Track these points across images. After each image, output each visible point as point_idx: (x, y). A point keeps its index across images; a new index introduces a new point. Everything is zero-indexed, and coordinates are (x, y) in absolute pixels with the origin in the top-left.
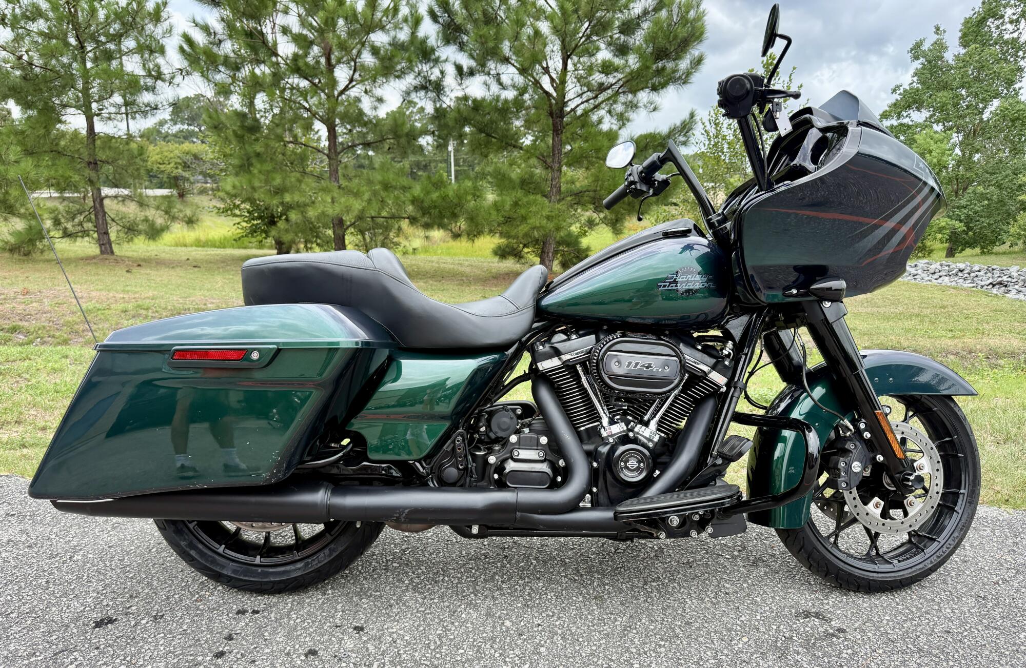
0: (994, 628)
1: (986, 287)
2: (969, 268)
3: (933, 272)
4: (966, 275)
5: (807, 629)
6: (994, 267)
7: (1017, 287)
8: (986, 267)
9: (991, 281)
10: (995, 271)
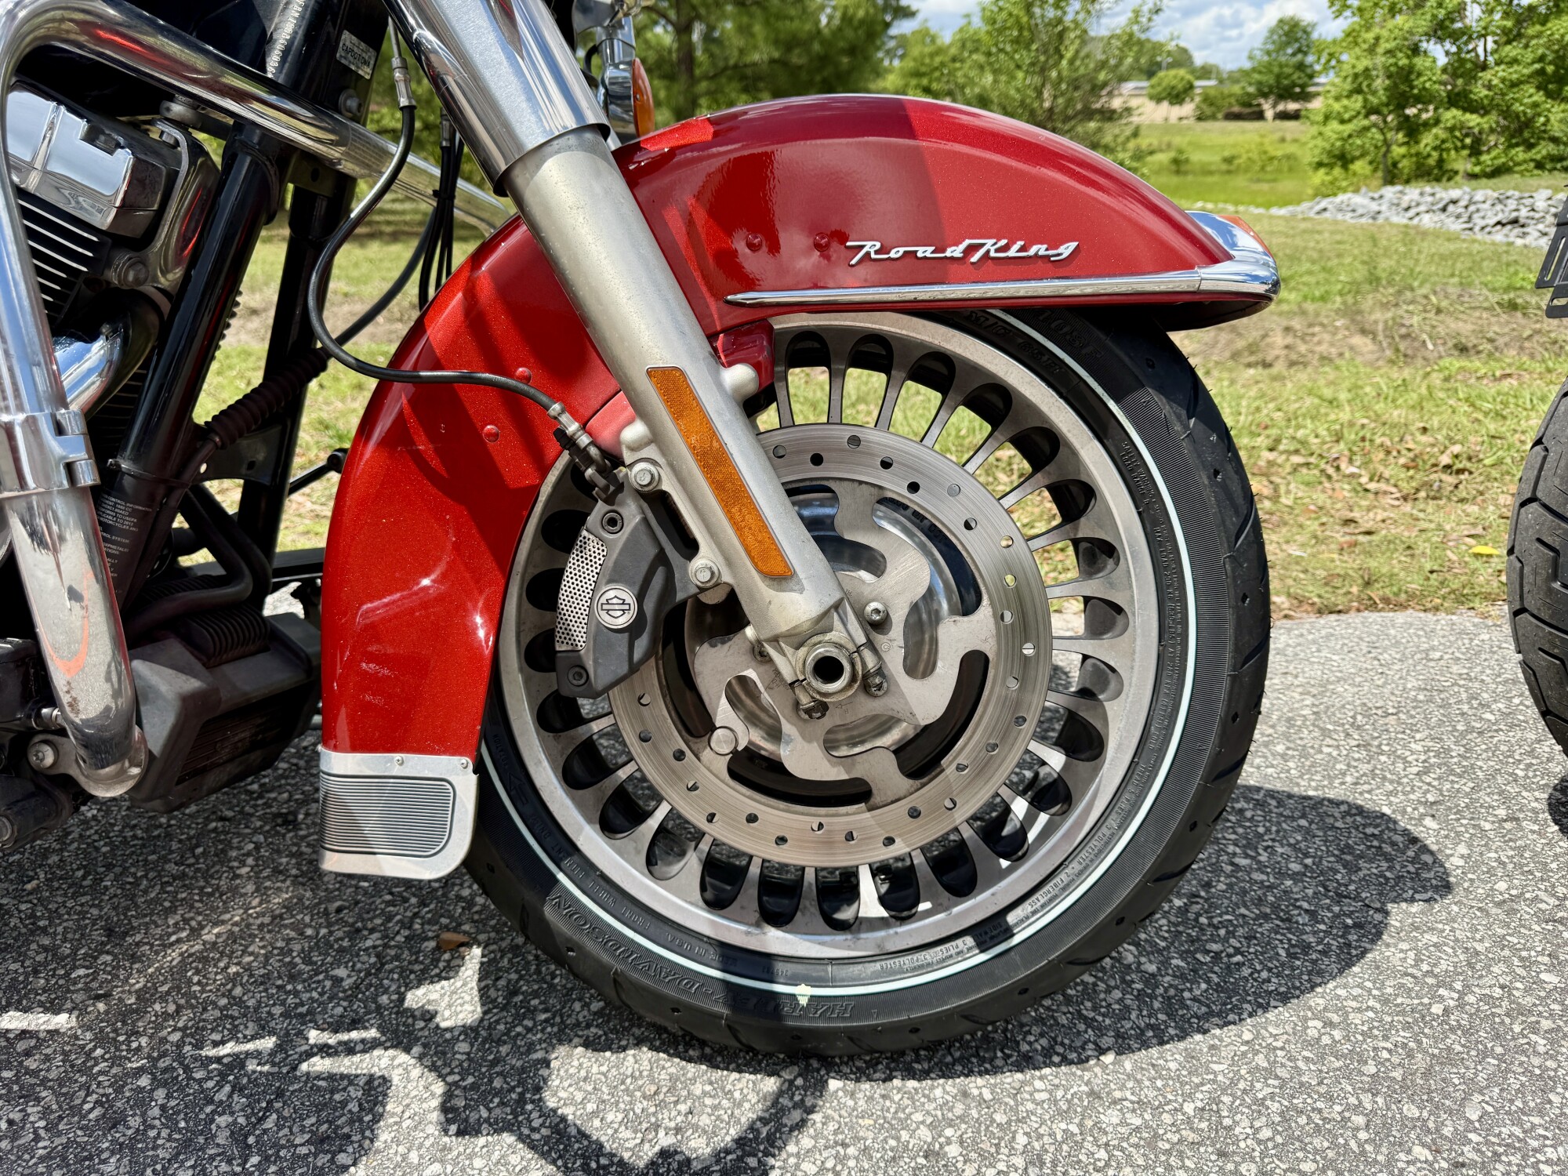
1: (1488, 229)
6: (1510, 193)
7: (1541, 227)
8: (1495, 195)
9: (1500, 217)
10: (1509, 201)
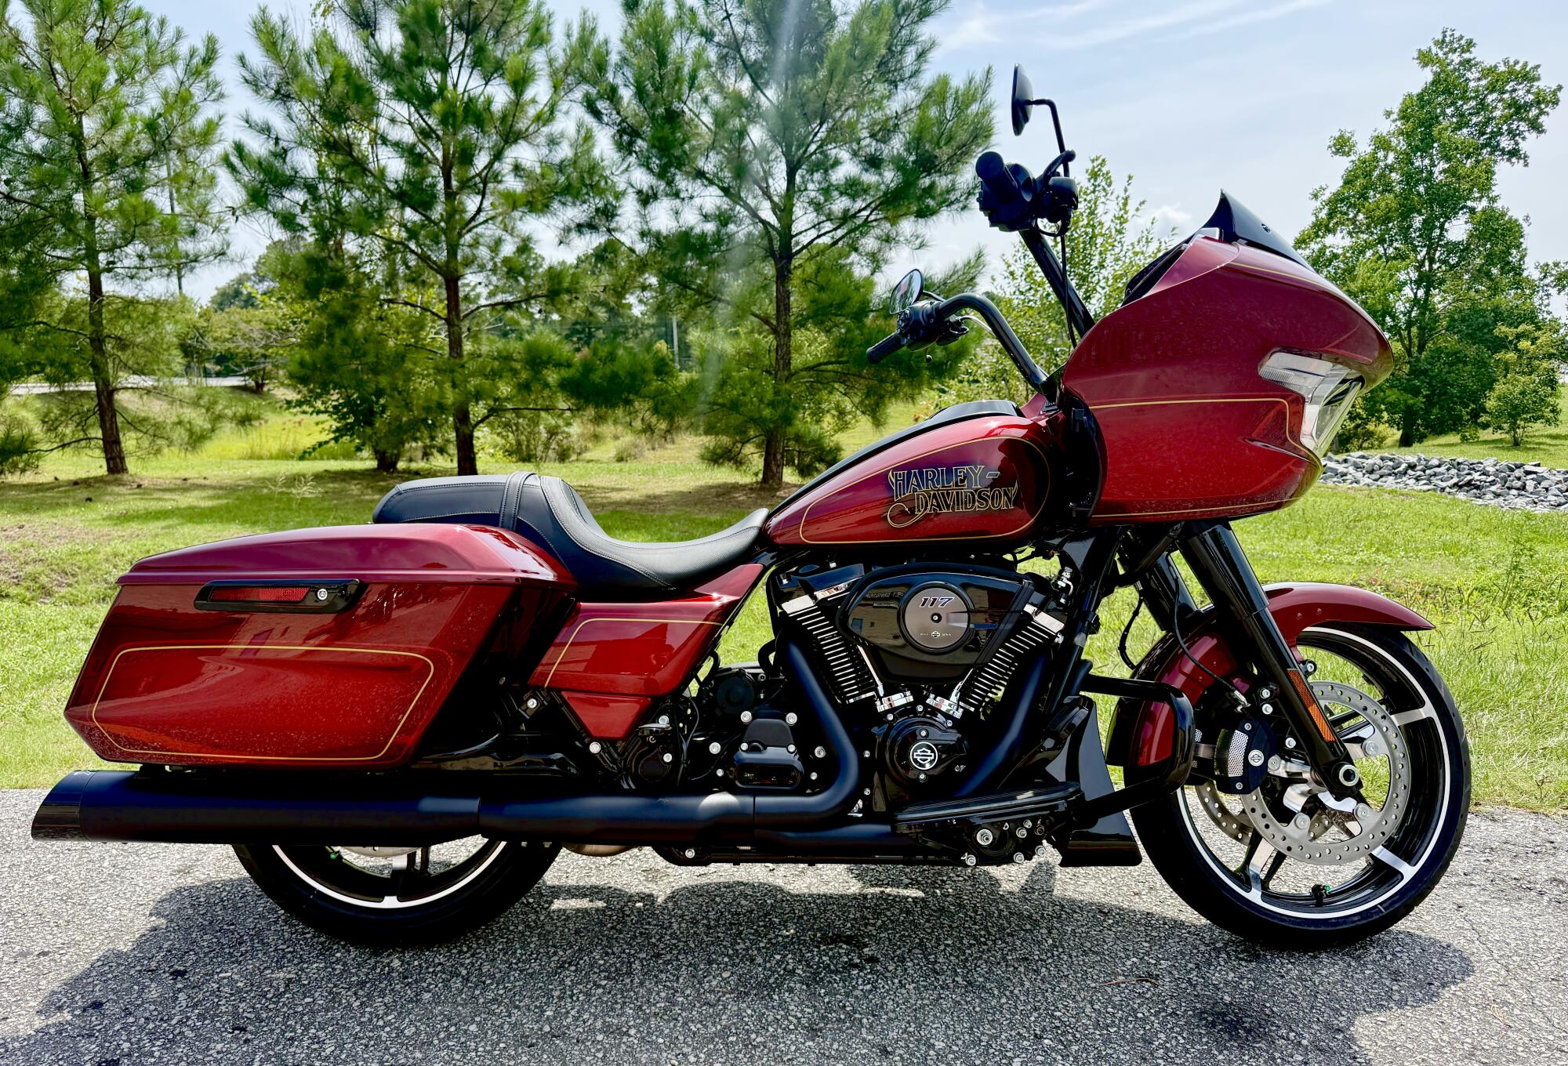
0: (1094, 953)
1: (1448, 490)
4: (1419, 473)
5: (824, 958)
6: (1460, 460)
7: (1493, 488)
8: (1448, 461)
9: (1455, 480)
10: (1461, 466)
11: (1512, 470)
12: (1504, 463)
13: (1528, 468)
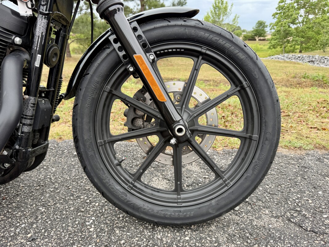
1: (307, 63)
2: (302, 56)
3: (289, 58)
4: (300, 59)
7: (317, 62)
8: (307, 56)
9: (309, 60)
10: (310, 57)
11: (322, 58)
12: (321, 56)
13: (326, 57)
